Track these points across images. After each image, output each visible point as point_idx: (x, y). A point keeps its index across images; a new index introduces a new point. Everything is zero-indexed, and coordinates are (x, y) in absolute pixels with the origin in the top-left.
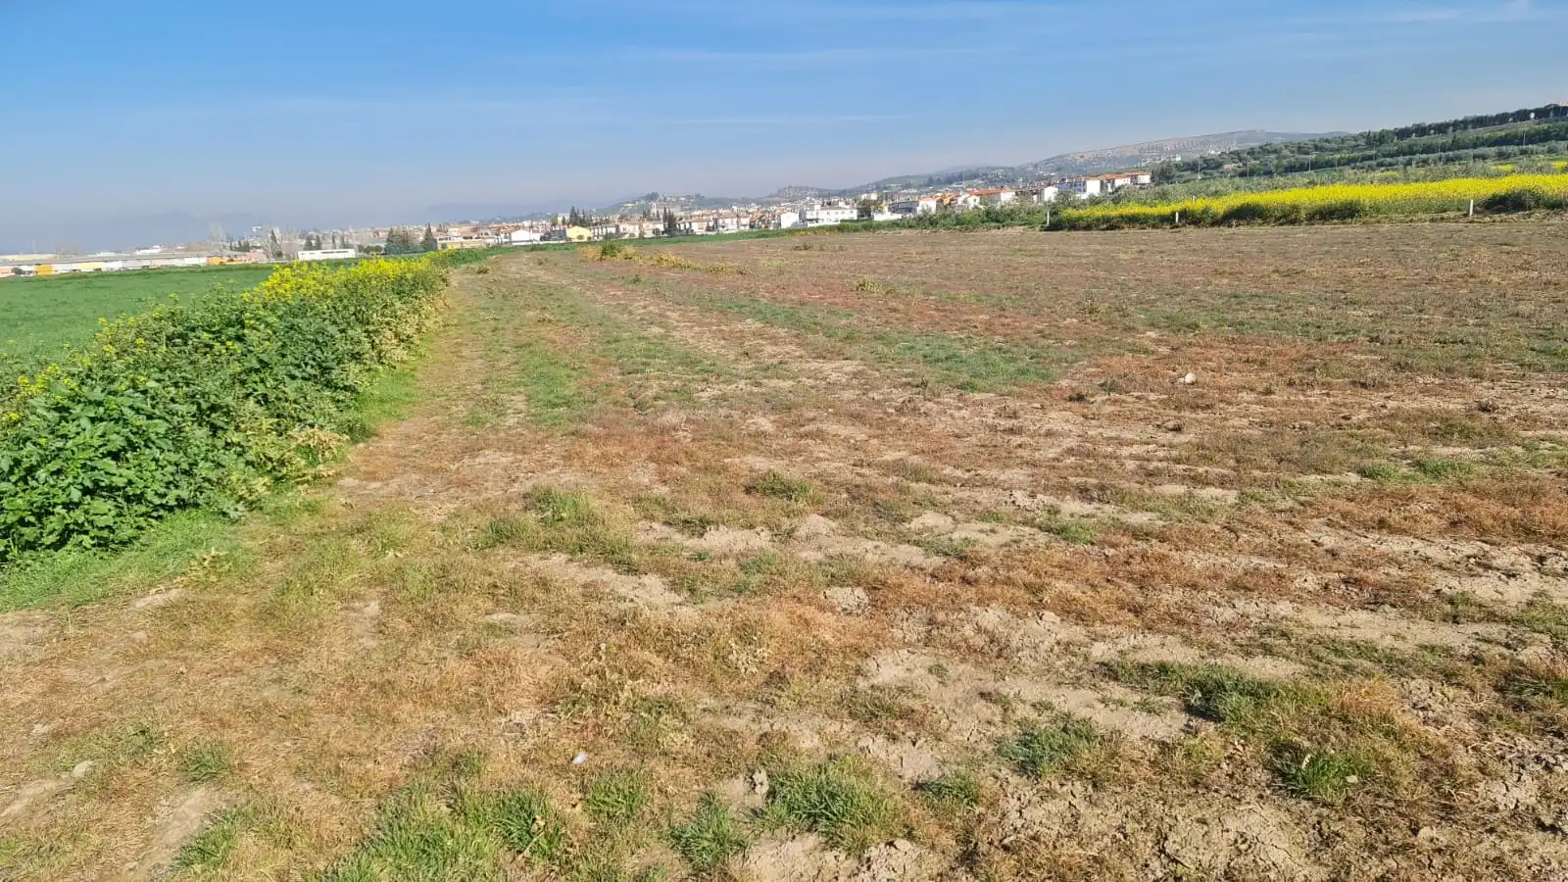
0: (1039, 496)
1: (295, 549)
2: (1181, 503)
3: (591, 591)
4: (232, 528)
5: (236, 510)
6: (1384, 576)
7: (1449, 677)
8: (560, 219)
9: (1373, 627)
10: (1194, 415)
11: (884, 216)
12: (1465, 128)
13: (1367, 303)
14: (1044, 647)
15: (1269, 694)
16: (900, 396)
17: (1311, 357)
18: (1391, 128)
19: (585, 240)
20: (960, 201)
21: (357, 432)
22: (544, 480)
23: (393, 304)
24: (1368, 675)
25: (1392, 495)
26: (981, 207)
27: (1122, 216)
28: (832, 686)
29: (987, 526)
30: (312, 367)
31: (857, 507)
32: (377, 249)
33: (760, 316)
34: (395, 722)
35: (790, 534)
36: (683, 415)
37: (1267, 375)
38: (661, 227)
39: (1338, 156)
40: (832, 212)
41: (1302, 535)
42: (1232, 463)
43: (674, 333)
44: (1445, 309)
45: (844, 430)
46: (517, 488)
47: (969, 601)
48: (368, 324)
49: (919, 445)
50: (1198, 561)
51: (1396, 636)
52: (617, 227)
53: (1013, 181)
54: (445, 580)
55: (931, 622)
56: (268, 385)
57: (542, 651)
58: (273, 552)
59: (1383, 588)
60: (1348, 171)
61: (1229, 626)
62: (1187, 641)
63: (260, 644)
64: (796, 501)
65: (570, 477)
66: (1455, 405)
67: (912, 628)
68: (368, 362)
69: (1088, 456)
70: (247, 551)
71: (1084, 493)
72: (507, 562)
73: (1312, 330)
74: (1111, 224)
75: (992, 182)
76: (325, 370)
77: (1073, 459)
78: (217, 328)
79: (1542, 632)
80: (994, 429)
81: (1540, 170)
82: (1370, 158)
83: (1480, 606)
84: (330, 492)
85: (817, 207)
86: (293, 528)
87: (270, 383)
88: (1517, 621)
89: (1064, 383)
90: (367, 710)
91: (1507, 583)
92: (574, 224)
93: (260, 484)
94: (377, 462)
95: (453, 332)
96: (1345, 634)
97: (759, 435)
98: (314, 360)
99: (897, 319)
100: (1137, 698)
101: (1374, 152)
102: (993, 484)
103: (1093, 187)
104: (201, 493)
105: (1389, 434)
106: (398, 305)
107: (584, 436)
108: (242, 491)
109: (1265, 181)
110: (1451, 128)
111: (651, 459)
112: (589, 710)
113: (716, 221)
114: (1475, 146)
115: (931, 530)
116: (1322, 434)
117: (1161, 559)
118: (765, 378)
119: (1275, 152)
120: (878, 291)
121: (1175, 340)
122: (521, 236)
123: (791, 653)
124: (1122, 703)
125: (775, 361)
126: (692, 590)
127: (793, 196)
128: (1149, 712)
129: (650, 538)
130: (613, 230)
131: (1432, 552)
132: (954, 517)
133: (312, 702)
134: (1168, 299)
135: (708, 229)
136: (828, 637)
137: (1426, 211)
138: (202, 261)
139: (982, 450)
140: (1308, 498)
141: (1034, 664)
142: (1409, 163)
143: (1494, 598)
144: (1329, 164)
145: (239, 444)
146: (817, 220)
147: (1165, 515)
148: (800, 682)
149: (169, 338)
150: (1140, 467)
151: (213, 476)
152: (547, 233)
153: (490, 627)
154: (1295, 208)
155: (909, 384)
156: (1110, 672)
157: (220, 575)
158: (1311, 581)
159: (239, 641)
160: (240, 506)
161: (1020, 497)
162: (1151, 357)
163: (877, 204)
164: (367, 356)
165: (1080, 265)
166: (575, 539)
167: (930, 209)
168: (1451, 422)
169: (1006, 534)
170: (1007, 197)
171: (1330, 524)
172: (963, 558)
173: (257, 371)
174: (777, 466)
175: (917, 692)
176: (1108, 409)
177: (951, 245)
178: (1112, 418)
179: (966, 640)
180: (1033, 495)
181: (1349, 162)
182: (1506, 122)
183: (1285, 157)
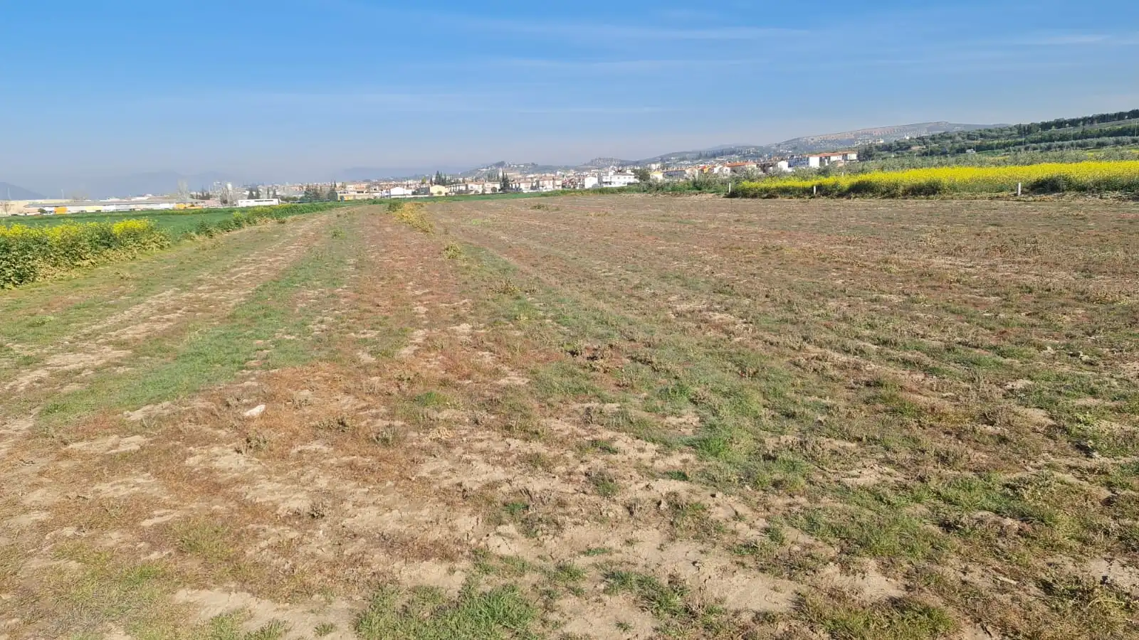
12: (1092, 123)
18: (1037, 122)
19: (443, 195)
20: (716, 170)
38: (498, 186)
39: (996, 142)
40: (622, 177)
52: (467, 186)
53: (758, 156)
75: (743, 156)
82: (1020, 143)
85: (611, 173)
92: (439, 184)
101: (1023, 139)
110: (1081, 123)
113: (538, 182)
119: (950, 138)
122: (398, 192)
127: (599, 165)
130: (463, 188)
135: (532, 188)
138: (172, 206)
142: (1049, 148)
144: (990, 148)
146: (610, 183)
152: (418, 190)
167: (693, 176)
181: (1005, 146)
182: (1123, 119)
183: (957, 142)
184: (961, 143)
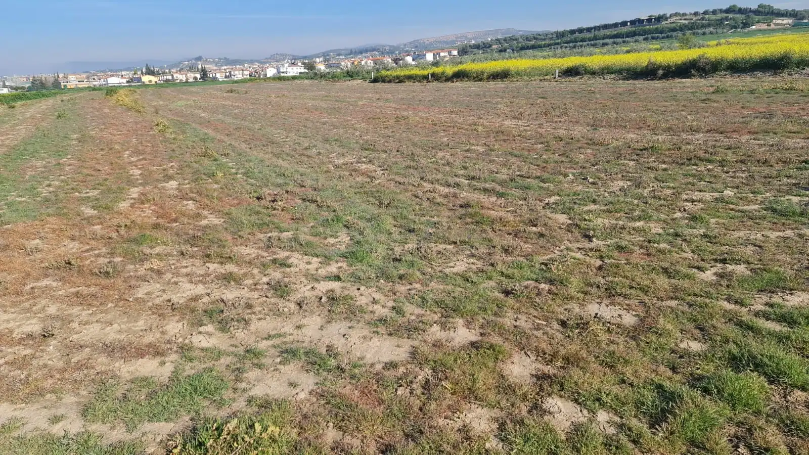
8: (140, 70)
12: (599, 30)
19: (153, 83)
20: (363, 63)
38: (198, 76)
39: (543, 43)
40: (295, 68)
52: (172, 76)
82: (558, 43)
85: (286, 65)
92: (149, 74)
101: (559, 41)
103: (429, 57)
110: (593, 30)
114: (603, 39)
119: (516, 40)
122: (114, 81)
127: (277, 59)
130: (170, 77)
135: (226, 78)
144: (540, 47)
146: (286, 73)
152: (131, 79)
181: (549, 45)
182: (617, 27)
183: (520, 43)
184: (522, 42)
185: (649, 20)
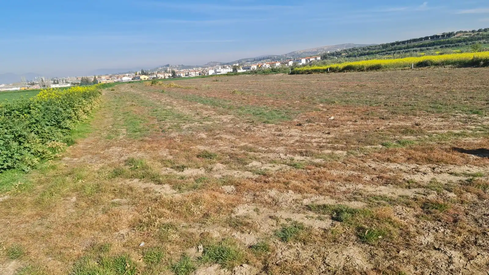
0: (288, 155)
1: (47, 181)
2: (330, 156)
3: (146, 191)
4: (26, 175)
5: (28, 169)
6: (389, 175)
7: (408, 205)
8: (138, 73)
9: (386, 191)
10: (333, 129)
11: (241, 71)
12: (410, 42)
13: (384, 94)
14: (289, 201)
15: (356, 213)
16: (246, 126)
17: (368, 111)
18: (389, 43)
19: (146, 79)
20: (264, 65)
21: (69, 142)
22: (131, 155)
23: (82, 101)
24: (384, 205)
25: (391, 151)
26: (270, 68)
27: (312, 70)
28: (224, 217)
29: (272, 165)
30: (54, 121)
31: (232, 160)
32: (78, 84)
33: (202, 102)
34: (80, 236)
35: (211, 169)
36: (177, 134)
37: (355, 116)
38: (171, 75)
39: (374, 51)
40: (225, 70)
41: (365, 164)
42: (345, 143)
43: (175, 108)
44: (405, 96)
45: (228, 137)
46: (123, 158)
47: (266, 188)
48: (73, 107)
49: (251, 140)
50: (335, 173)
51: (393, 193)
52: (157, 75)
53: (280, 59)
54: (98, 188)
55: (255, 195)
56: (39, 128)
57: (130, 210)
58: (40, 182)
59: (389, 179)
60: (377, 55)
61: (344, 192)
62: (332, 197)
63: (35, 213)
64: (213, 159)
65: (140, 154)
66: (409, 124)
67: (248, 197)
68: (74, 120)
69: (302, 142)
70: (31, 182)
71: (301, 153)
72: (119, 182)
73: (368, 103)
74: (309, 72)
75: (273, 60)
76: (59, 122)
77: (298, 143)
78: (21, 110)
79: (434, 190)
80: (274, 135)
81: (432, 54)
82: (384, 51)
83: (416, 183)
84: (60, 162)
85: (220, 68)
86: (47, 174)
87: (39, 127)
88: (427, 187)
89: (295, 120)
90: (71, 232)
91: (424, 176)
92: (143, 75)
93: (36, 160)
94: (76, 152)
95: (103, 109)
96: (378, 193)
97: (202, 139)
98: (55, 119)
99: (245, 102)
100: (317, 216)
101: (385, 50)
102: (274, 152)
103: (304, 61)
104: (16, 164)
105: (390, 133)
106: (84, 101)
107: (145, 141)
108: (30, 163)
109: (354, 58)
110: (406, 43)
111: (167, 147)
112: (145, 229)
114: (413, 47)
115: (255, 166)
116: (372, 133)
117: (324, 173)
118: (204, 121)
119: (356, 50)
120: (239, 94)
121: (328, 107)
122: (125, 79)
123: (211, 207)
124: (312, 218)
125: (207, 116)
126: (179, 189)
127: (212, 65)
128: (321, 220)
129: (166, 173)
130: (155, 76)
131: (402, 167)
132: (262, 163)
133: (52, 231)
134: (326, 94)
135: (186, 75)
136: (222, 201)
137: (400, 67)
138: (18, 89)
139: (271, 141)
140: (367, 153)
141: (286, 207)
142: (395, 53)
143: (420, 180)
144: (372, 54)
145: (29, 147)
146: (220, 72)
147: (325, 159)
148: (214, 216)
149: (5, 113)
150: (318, 145)
151: (19, 158)
152: (134, 78)
153: (113, 203)
154: (363, 66)
155: (248, 122)
156: (309, 208)
157: (21, 190)
158: (368, 178)
159: (28, 212)
160: (29, 168)
161: (282, 156)
162: (321, 112)
163: (239, 67)
164: (73, 118)
165: (300, 85)
166: (141, 174)
167: (255, 68)
168: (408, 129)
169: (278, 167)
170: (278, 64)
171: (374, 160)
172: (264, 175)
173: (35, 123)
174: (207, 148)
175: (250, 217)
176: (308, 128)
177: (261, 79)
178: (310, 131)
179: (265, 200)
180: (286, 155)
181: (378, 53)
182: (422, 40)
183: (359, 51)
184: (361, 52)
185: (443, 36)
